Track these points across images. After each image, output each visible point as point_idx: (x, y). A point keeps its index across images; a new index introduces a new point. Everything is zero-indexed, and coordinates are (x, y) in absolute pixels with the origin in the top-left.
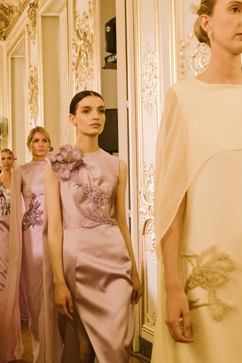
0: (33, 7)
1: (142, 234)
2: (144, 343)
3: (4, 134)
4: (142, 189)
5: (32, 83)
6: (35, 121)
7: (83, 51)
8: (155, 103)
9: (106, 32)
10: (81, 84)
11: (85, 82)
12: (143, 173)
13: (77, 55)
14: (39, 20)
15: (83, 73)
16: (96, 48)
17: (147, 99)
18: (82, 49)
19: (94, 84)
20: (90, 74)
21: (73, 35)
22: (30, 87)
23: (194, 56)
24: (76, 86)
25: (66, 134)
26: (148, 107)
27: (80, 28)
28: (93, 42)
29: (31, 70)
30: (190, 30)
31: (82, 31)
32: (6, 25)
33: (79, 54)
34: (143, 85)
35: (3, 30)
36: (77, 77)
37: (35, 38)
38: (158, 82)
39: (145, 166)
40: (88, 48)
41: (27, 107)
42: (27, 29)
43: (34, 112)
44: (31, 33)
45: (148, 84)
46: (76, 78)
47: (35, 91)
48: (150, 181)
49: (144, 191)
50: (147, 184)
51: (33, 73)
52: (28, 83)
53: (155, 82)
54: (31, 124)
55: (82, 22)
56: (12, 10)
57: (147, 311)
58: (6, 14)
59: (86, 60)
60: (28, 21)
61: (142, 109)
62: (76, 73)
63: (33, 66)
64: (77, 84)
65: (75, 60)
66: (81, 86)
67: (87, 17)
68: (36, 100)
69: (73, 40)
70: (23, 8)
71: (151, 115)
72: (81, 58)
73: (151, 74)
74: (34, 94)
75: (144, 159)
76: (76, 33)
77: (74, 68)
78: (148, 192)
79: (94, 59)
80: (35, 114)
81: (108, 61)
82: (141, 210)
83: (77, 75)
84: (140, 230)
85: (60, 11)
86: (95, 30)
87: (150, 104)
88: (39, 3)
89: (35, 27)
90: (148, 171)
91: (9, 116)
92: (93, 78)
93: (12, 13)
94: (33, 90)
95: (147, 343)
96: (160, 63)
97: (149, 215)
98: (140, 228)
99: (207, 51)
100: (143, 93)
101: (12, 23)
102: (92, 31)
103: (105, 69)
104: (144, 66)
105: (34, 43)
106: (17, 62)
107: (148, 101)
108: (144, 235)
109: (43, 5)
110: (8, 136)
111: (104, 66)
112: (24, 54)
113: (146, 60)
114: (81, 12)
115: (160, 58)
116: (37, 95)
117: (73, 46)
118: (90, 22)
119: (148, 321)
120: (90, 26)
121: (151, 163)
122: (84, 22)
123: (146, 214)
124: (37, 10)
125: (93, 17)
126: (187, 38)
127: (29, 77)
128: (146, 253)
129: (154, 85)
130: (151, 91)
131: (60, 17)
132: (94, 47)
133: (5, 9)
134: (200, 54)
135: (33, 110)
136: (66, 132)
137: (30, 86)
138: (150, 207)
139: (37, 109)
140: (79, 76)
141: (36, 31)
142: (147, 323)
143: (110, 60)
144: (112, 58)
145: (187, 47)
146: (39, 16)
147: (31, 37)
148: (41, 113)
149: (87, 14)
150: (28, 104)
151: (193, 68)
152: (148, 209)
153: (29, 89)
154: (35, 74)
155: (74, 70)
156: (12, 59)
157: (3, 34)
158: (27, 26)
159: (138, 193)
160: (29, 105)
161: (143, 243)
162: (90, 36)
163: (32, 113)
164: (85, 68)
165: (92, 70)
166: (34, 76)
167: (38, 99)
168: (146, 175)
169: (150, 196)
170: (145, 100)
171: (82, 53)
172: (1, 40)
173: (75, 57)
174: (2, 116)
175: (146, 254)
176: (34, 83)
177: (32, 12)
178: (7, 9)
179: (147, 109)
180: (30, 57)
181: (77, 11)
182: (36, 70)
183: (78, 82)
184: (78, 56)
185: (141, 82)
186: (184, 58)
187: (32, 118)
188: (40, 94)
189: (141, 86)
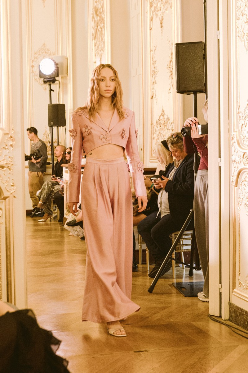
1: (234, 186)
2: (234, 310)
3: (63, 75)
4: (235, 133)
5: (97, 15)
6: (101, 59)
10: (157, 15)
11: (161, 11)
12: (237, 115)
17: (243, 28)
19: (172, 13)
20: (168, 2)
22: (94, 20)
24: (151, 16)
25: (136, 74)
26: (243, 38)
34: (237, 12)
36: (151, 6)
39: (239, 107)
41: (91, 43)
43: (99, 49)
45: (244, 11)
46: (150, 8)
47: (100, 24)
48: (244, 124)
49: (238, 136)
50: (241, 128)
51: (98, 3)
52: (92, 16)
54: (95, 63)
57: (239, 273)
61: (236, 41)
62: (151, 1)
64: (151, 15)
66: (157, 17)
68: (101, 35)
71: (247, 47)
74: (99, 27)
75: (238, 98)
78: (242, 137)
80: (100, 51)
82: (233, 158)
83: (152, 4)
84: (231, 181)
90: (243, 112)
91: (68, 53)
92: (171, 7)
94: (98, 23)
95: (238, 310)
97: (244, 163)
98: (232, 179)
100: (238, 21)
107: (244, 31)
108: (237, 186)
110: (69, 78)
116: (102, 29)
119: (240, 284)
121: (247, 103)
123: (239, 162)
127: (93, 8)
128: (238, 207)
130: (247, 19)
135: (98, 47)
136: (136, 72)
137: (94, 18)
138: (245, 155)
139: (103, 46)
140: (154, 5)
142: (239, 287)
148: (108, 50)
150: (92, 40)
152: (242, 156)
153: (93, 22)
154: (100, 4)
159: (230, 138)
160: (94, 40)
161: (236, 196)
163: (96, 50)
166: (99, 6)
167: (104, 33)
168: (240, 117)
169: (245, 141)
170: (240, 29)
174: (61, 54)
175: (239, 209)
176: (100, 15)
179: (243, 39)
183: (153, 12)
185: (236, 8)
187: (97, 57)
188: (107, 27)
189: (236, 14)
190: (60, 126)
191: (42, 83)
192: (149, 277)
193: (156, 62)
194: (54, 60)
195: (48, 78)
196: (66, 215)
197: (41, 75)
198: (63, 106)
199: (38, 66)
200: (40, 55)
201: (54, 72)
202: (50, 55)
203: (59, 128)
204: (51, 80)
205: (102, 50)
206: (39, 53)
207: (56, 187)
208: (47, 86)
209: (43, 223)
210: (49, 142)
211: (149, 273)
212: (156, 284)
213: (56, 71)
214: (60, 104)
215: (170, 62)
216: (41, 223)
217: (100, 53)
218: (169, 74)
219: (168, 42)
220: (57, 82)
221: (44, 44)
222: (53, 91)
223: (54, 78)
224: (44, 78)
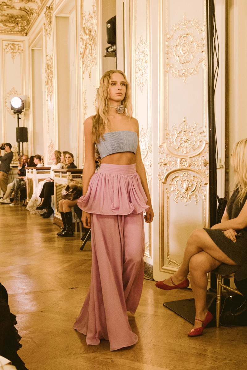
0: (49, 10)
3: (27, 109)
5: (48, 69)
6: (51, 98)
7: (88, 43)
8: (146, 82)
9: (107, 28)
10: (87, 69)
11: (90, 67)
13: (84, 46)
14: (54, 20)
15: (88, 61)
16: (98, 41)
17: (140, 79)
18: (88, 42)
19: (96, 69)
20: (94, 61)
21: (81, 31)
23: (177, 46)
24: (83, 71)
25: (74, 108)
27: (86, 26)
28: (96, 36)
29: (47, 59)
30: (174, 25)
31: (88, 28)
32: (28, 24)
33: (85, 46)
34: (136, 68)
35: (25, 27)
36: (83, 64)
37: (50, 34)
38: (148, 65)
40: (92, 42)
41: (44, 87)
42: (44, 26)
44: (47, 30)
45: (140, 68)
47: (51, 75)
51: (49, 61)
52: (45, 69)
53: (146, 66)
54: (47, 100)
55: (87, 21)
56: (32, 12)
58: (27, 15)
59: (90, 51)
60: (45, 21)
62: (83, 61)
63: (49, 56)
64: (83, 69)
65: (82, 51)
66: (87, 71)
67: (92, 17)
68: (51, 82)
69: (80, 35)
70: (41, 10)
71: (142, 91)
72: (87, 49)
73: (143, 59)
74: (50, 77)
76: (83, 30)
77: (81, 57)
79: (97, 50)
80: (51, 93)
81: (108, 51)
85: (70, 12)
86: (98, 27)
87: (141, 83)
88: (54, 6)
89: (50, 25)
91: (30, 94)
92: (96, 64)
93: (33, 14)
94: (49, 75)
96: (150, 51)
99: (187, 41)
100: (136, 74)
101: (32, 23)
102: (96, 28)
103: (106, 57)
104: (137, 53)
105: (50, 38)
106: (36, 53)
107: (140, 81)
109: (57, 8)
110: (30, 110)
111: (106, 54)
112: (42, 47)
113: (139, 49)
114: (87, 13)
115: (150, 47)
116: (52, 78)
117: (81, 40)
118: (94, 21)
120: (94, 24)
121: (142, 127)
122: (89, 21)
124: (52, 12)
125: (96, 17)
126: (171, 32)
127: (46, 64)
129: (145, 68)
130: (142, 73)
131: (70, 18)
132: (97, 41)
133: (27, 11)
134: (181, 44)
135: (49, 90)
136: (74, 107)
137: (46, 71)
139: (52, 89)
140: (85, 63)
141: (51, 28)
143: (110, 50)
144: (111, 48)
145: (171, 38)
146: (54, 16)
147: (47, 33)
148: (55, 92)
149: (91, 15)
151: (176, 55)
153: (46, 74)
155: (81, 59)
156: (33, 50)
157: (26, 31)
158: (44, 24)
160: (46, 86)
162: (94, 32)
163: (48, 92)
164: (90, 57)
165: (95, 58)
166: (50, 63)
167: (53, 81)
170: (138, 79)
171: (88, 45)
172: (24, 35)
173: (82, 48)
174: (25, 95)
176: (50, 69)
177: (48, 14)
178: (28, 11)
179: (139, 86)
180: (46, 49)
181: (84, 12)
182: (51, 59)
183: (84, 68)
184: (85, 48)
185: (135, 66)
186: (169, 47)
187: (48, 96)
188: (55, 78)
189: (135, 69)
190: (24, 142)
191: (13, 113)
192: (81, 240)
193: (87, 101)
194: (21, 99)
195: (16, 110)
196: (28, 200)
197: (12, 108)
198: (26, 129)
199: (10, 102)
200: (11, 95)
201: (21, 106)
202: (18, 95)
203: (24, 143)
204: (18, 112)
205: (52, 92)
206: (10, 93)
207: (22, 183)
208: (16, 115)
209: (13, 206)
210: (17, 152)
211: (81, 238)
212: (86, 245)
213: (22, 106)
214: (25, 128)
215: (95, 100)
216: (12, 206)
217: (50, 94)
218: (95, 108)
219: (94, 87)
220: (22, 113)
221: (14, 88)
222: (20, 119)
223: (21, 110)
224: (14, 110)
